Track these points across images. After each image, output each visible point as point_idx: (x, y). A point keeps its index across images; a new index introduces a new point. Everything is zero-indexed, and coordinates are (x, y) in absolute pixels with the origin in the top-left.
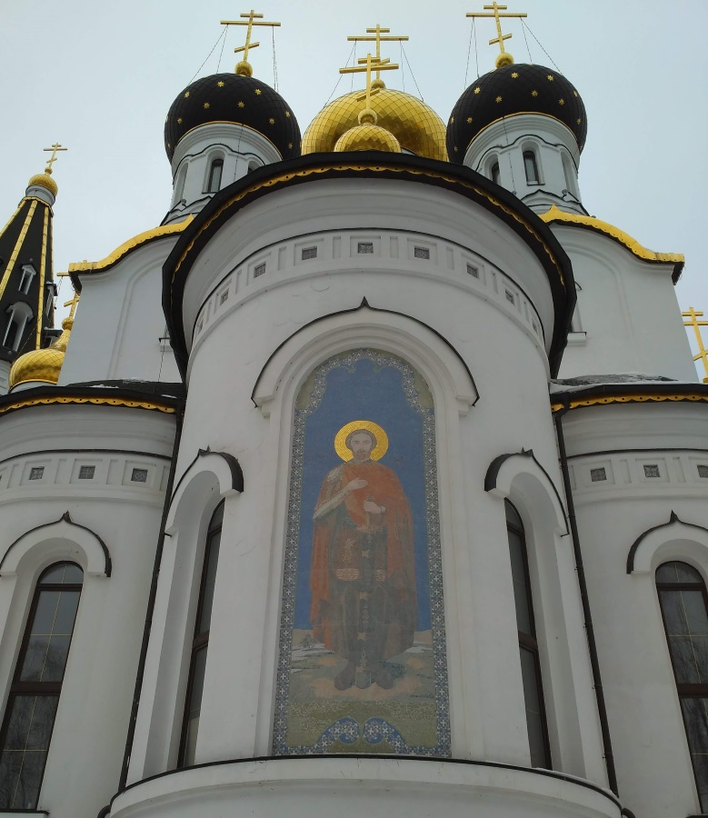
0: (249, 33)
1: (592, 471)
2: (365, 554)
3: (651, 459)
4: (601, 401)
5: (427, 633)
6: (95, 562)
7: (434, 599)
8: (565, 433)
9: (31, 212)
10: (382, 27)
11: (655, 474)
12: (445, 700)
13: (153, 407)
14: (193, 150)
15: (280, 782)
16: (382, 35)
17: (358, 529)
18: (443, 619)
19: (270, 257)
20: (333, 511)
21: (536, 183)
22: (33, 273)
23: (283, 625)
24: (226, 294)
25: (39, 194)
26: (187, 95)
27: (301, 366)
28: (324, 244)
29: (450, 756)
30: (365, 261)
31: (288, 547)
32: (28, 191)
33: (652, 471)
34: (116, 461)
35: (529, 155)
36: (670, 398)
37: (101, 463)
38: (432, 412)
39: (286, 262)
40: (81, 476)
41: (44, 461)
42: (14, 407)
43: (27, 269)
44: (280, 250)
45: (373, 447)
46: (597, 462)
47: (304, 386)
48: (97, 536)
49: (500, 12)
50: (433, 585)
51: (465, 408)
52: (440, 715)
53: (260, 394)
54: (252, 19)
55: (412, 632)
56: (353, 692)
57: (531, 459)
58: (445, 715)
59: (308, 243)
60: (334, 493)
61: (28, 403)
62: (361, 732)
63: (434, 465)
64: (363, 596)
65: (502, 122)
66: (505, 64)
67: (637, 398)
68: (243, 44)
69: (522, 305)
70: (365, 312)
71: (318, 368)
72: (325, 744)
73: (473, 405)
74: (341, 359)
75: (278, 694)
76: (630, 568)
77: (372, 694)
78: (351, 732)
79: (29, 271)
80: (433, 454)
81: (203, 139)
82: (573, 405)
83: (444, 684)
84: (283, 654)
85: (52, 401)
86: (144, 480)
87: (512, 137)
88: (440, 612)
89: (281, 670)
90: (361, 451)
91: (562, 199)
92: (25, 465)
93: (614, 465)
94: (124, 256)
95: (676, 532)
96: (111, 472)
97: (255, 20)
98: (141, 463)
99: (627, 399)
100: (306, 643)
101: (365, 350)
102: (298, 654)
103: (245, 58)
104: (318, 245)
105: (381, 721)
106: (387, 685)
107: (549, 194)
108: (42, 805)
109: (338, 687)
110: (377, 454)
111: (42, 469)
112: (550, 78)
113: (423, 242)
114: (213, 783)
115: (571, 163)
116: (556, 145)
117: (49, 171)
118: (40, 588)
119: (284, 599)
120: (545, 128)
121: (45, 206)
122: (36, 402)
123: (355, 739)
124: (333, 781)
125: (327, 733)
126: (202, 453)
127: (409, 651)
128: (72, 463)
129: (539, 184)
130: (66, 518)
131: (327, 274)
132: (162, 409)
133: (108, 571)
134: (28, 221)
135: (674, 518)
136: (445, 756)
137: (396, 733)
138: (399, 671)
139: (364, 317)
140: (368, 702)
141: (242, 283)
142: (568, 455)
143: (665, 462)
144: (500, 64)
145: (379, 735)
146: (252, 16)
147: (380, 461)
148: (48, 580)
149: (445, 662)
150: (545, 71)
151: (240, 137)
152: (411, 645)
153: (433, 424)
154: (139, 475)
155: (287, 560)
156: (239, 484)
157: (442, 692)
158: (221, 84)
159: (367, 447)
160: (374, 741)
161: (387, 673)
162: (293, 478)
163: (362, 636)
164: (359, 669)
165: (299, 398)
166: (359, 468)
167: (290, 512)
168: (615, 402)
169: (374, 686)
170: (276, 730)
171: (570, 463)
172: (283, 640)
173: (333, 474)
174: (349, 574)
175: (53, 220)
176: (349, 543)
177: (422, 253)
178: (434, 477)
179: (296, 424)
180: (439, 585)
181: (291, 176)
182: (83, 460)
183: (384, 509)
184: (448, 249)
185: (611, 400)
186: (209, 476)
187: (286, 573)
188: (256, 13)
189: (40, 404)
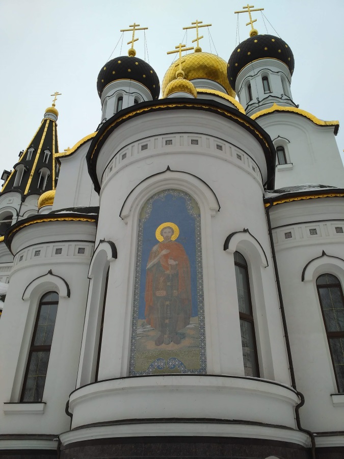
0: (134, 34)
1: (286, 234)
2: (169, 284)
3: (312, 226)
4: (287, 200)
5: (196, 318)
6: (63, 292)
7: (199, 302)
8: (271, 217)
9: (47, 125)
10: (199, 21)
11: (315, 233)
12: (204, 348)
13: (85, 220)
14: (109, 94)
15: (131, 388)
16: (199, 25)
17: (166, 272)
18: (204, 311)
19: (128, 151)
20: (154, 265)
21: (269, 92)
22: (49, 153)
23: (134, 318)
24: (112, 168)
25: (50, 117)
26: (105, 69)
27: (141, 200)
28: (151, 142)
29: (206, 373)
30: (169, 148)
31: (136, 283)
32: (45, 116)
33: (313, 232)
34: (71, 245)
35: (265, 79)
36: (320, 196)
37: (64, 246)
38: (199, 216)
39: (134, 152)
40: (56, 253)
41: (40, 247)
42: (26, 224)
43: (47, 152)
44: (132, 147)
45: (172, 234)
46: (287, 230)
47: (143, 208)
48: (63, 280)
49: (251, 9)
50: (200, 296)
51: (214, 213)
52: (202, 355)
53: (123, 214)
54: (135, 27)
55: (189, 318)
56: (163, 346)
57: (248, 233)
58: (204, 355)
59: (144, 142)
60: (155, 257)
61: (32, 223)
62: (166, 364)
63: (200, 241)
64: (168, 303)
65: (251, 64)
66: (254, 34)
67: (304, 198)
68: (131, 40)
69: (246, 159)
70: (168, 172)
71: (148, 200)
72: (151, 370)
73: (219, 211)
74: (158, 195)
75: (131, 349)
76: (303, 279)
77: (172, 347)
78: (162, 364)
79: (48, 152)
80: (200, 236)
81: (114, 88)
82: (275, 203)
83: (204, 341)
84: (133, 331)
85: (42, 221)
86: (83, 253)
87: (256, 71)
88: (202, 308)
89: (133, 338)
90: (167, 237)
91: (281, 98)
92: (33, 250)
93: (295, 230)
94: (78, 148)
95: (325, 260)
96: (69, 250)
97: (136, 28)
98: (82, 245)
99: (299, 198)
100: (143, 325)
101: (169, 190)
102: (140, 331)
103: (132, 46)
104: (149, 143)
105: (175, 359)
106: (178, 343)
107: (274, 97)
108: (44, 400)
109: (157, 344)
110: (174, 238)
111: (40, 251)
112: (273, 40)
113: (195, 137)
114: (104, 389)
115: (286, 81)
116: (278, 73)
117: (54, 105)
118: (41, 304)
119: (134, 306)
120: (272, 65)
121: (53, 122)
122: (35, 222)
123: (164, 367)
124: (153, 387)
125: (152, 365)
126: (101, 241)
127: (188, 326)
128: (52, 248)
129: (270, 92)
130: (50, 272)
131: (152, 156)
132: (89, 220)
133: (69, 295)
134: (46, 129)
135: (324, 254)
136: (204, 373)
137: (182, 364)
138: (183, 336)
139: (168, 175)
140: (169, 351)
141: (118, 163)
142: (272, 227)
143: (319, 227)
144: (251, 35)
145: (174, 365)
146: (135, 26)
147: (176, 240)
148: (45, 300)
149: (204, 331)
150: (271, 37)
151: (130, 85)
152: (189, 324)
153: (200, 221)
154: (81, 251)
155: (135, 288)
156: (115, 255)
157: (203, 344)
158: (119, 62)
159: (170, 234)
160: (172, 368)
161: (178, 337)
162: (138, 251)
163: (167, 321)
164: (166, 336)
165: (141, 214)
166: (167, 245)
167: (137, 266)
168: (294, 201)
169: (172, 343)
170: (131, 365)
171: (273, 231)
172: (134, 324)
173: (155, 248)
174: (161, 293)
175: (57, 127)
176: (162, 279)
177: (195, 142)
178: (200, 246)
179: (139, 226)
180: (202, 296)
181: (134, 113)
182: (57, 246)
183: (177, 262)
184: (207, 139)
185: (291, 200)
186: (104, 252)
187: (135, 294)
188: (136, 24)
189: (37, 223)
